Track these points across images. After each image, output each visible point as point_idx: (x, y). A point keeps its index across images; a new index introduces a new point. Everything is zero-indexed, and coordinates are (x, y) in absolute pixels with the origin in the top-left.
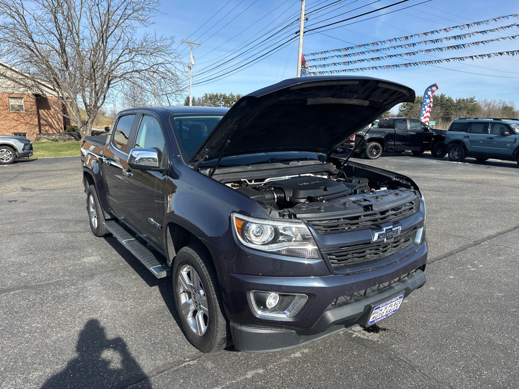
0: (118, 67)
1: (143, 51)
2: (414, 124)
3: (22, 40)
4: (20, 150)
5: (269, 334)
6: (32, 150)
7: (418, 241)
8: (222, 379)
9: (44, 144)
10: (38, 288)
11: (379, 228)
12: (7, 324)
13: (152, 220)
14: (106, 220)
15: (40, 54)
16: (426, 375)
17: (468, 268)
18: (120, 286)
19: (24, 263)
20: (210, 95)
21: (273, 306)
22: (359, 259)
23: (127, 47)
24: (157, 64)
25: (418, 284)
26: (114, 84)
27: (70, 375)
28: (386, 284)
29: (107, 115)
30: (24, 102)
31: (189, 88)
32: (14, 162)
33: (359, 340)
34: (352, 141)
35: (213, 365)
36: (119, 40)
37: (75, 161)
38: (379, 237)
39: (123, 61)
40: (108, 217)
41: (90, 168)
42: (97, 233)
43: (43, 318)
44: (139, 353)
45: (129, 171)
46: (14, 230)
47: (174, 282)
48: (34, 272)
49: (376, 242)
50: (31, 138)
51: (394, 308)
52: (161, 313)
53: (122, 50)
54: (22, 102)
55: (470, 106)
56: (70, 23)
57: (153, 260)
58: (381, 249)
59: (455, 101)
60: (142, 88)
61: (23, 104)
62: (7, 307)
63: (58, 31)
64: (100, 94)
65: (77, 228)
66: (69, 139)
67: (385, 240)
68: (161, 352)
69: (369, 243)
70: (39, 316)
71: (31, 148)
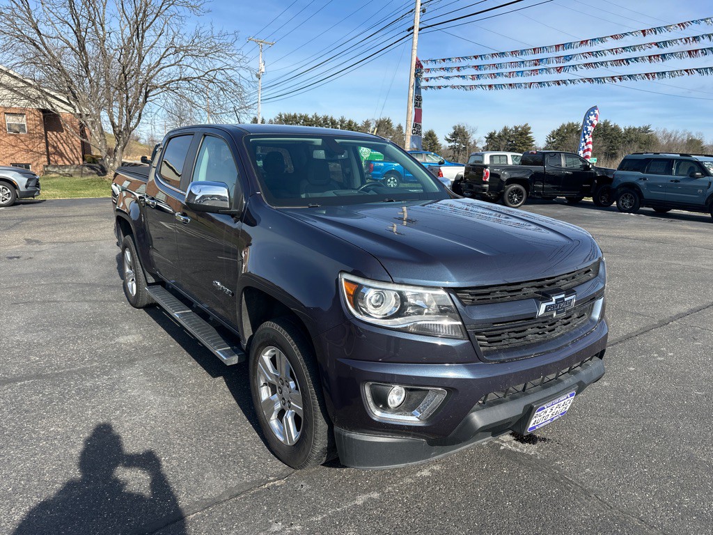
0: (159, 74)
1: (195, 50)
2: (570, 160)
3: (23, 31)
4: (22, 187)
5: (390, 443)
6: (38, 187)
7: (596, 316)
8: (322, 506)
9: (55, 180)
10: (56, 378)
11: (546, 297)
12: (14, 427)
13: (219, 284)
14: (149, 285)
15: (49, 53)
16: (605, 503)
17: (654, 357)
18: (172, 376)
19: (34, 343)
20: (285, 115)
21: (396, 405)
22: (517, 341)
23: (172, 45)
24: (214, 70)
25: (595, 376)
26: (153, 98)
27: (107, 498)
28: (552, 376)
29: (142, 141)
30: (27, 120)
31: (256, 104)
32: (14, 204)
33: (509, 454)
34: (486, 183)
35: (308, 487)
36: (160, 35)
37: (100, 204)
38: (546, 311)
39: (166, 65)
40: (151, 280)
41: (125, 211)
42: (134, 302)
43: (65, 419)
44: (203, 469)
45: (184, 215)
46: (17, 297)
47: (251, 371)
48: (49, 355)
49: (542, 317)
50: (37, 170)
51: (562, 409)
52: (231, 414)
53: (165, 49)
54: (22, 120)
55: (644, 137)
56: (91, 9)
57: (218, 340)
58: (547, 327)
59: (623, 130)
60: (192, 103)
61: (25, 123)
62: (12, 403)
63: (74, 19)
64: (133, 110)
65: (108, 296)
66: (90, 173)
67: (555, 315)
68: (234, 468)
69: (532, 318)
70: (58, 417)
71: (37, 185)
